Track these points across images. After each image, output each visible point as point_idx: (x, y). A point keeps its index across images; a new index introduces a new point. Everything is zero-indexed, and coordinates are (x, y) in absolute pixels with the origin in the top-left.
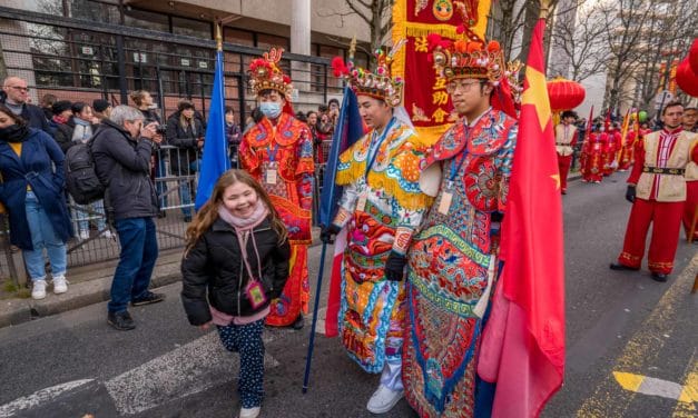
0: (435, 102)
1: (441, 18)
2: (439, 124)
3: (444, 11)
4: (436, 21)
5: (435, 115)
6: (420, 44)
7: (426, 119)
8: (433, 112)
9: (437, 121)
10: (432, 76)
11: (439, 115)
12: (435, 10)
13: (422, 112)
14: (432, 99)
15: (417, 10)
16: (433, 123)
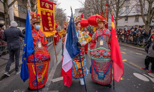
0: (49, 26)
1: (47, 8)
2: (52, 31)
3: (48, 6)
4: (46, 8)
5: (50, 29)
6: (44, 13)
7: (48, 30)
8: (50, 28)
9: (51, 30)
10: (48, 20)
11: (51, 29)
12: (46, 6)
13: (47, 28)
14: (49, 25)
15: (42, 5)
16: (50, 31)
